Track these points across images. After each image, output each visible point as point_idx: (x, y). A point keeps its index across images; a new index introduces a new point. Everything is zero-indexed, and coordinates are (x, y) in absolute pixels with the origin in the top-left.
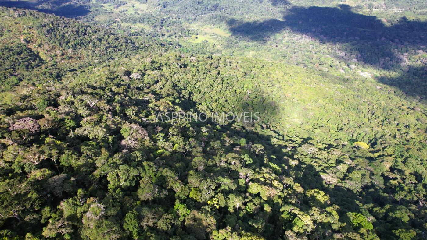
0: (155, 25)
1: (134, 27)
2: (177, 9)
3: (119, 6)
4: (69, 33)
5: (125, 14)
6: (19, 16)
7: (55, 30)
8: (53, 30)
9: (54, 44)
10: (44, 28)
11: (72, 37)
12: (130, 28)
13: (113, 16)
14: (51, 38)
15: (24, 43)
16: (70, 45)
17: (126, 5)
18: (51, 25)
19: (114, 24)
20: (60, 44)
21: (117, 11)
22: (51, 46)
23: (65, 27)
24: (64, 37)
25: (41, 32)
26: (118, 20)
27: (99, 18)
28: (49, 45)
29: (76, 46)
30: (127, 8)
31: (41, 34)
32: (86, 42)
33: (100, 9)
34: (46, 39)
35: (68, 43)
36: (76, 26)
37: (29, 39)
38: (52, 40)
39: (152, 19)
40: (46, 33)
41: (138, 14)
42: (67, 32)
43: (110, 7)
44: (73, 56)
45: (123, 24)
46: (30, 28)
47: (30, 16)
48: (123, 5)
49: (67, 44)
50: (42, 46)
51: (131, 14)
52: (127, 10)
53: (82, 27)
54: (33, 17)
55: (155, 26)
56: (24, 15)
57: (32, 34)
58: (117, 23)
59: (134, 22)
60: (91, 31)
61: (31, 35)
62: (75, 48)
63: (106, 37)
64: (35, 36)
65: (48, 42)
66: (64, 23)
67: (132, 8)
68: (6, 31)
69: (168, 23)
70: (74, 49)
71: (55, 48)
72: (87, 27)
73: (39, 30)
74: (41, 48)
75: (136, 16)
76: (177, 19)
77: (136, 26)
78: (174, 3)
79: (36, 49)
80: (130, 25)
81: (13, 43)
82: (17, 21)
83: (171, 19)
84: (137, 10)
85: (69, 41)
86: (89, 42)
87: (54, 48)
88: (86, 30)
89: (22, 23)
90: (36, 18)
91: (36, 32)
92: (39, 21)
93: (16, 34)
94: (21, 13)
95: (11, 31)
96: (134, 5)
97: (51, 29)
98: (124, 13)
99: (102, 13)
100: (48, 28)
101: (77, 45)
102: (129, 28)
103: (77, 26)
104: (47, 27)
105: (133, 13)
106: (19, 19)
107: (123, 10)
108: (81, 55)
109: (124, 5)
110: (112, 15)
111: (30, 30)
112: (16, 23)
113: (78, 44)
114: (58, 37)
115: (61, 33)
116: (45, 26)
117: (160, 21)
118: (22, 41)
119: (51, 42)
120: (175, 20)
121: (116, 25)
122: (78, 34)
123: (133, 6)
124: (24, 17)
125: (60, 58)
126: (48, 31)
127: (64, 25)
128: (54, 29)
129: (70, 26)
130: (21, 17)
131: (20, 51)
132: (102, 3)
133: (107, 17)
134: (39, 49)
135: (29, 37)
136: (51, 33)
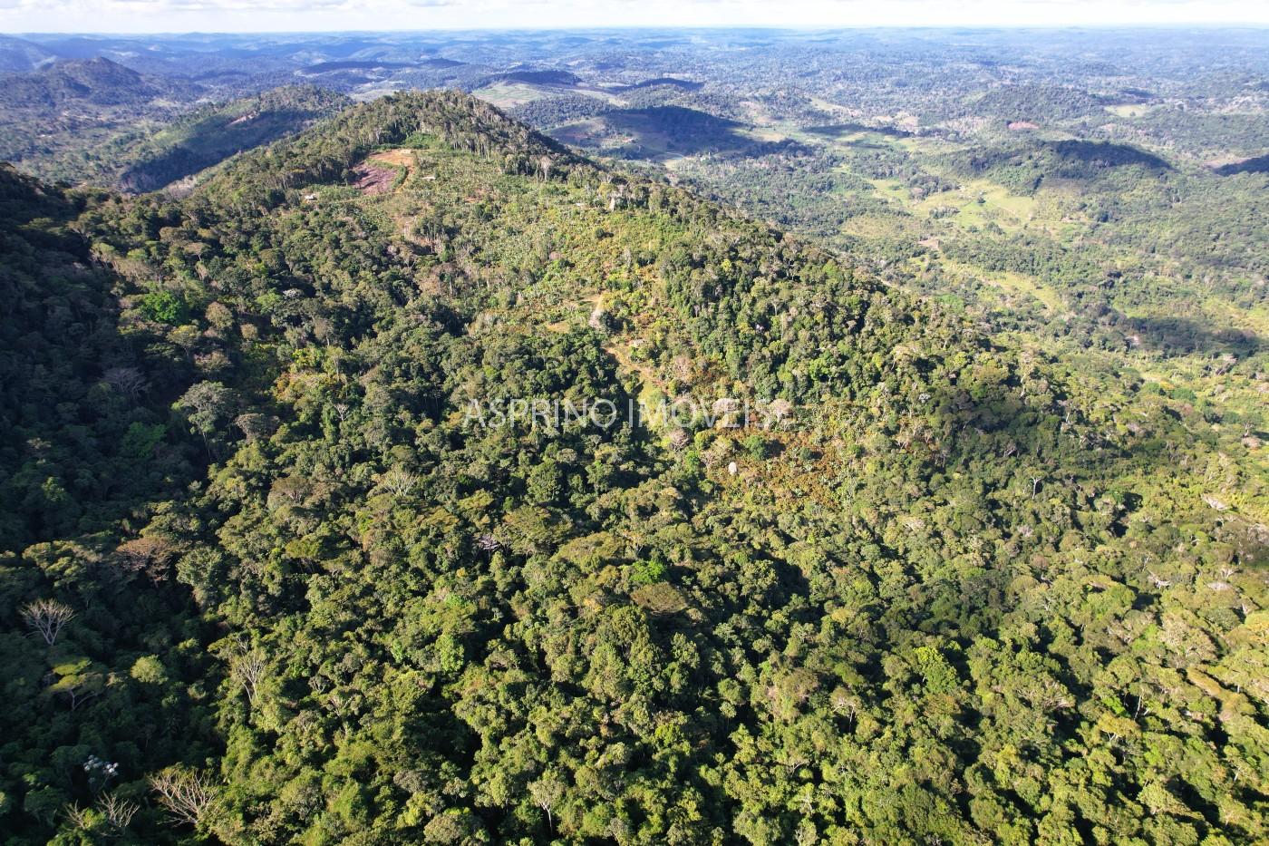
0: (1079, 288)
1: (993, 284)
2: (1167, 234)
3: (927, 194)
4: (793, 311)
5: (949, 225)
6: (622, 206)
7: (737, 288)
8: (727, 284)
9: (715, 356)
10: (695, 274)
11: (803, 334)
12: (980, 286)
13: (912, 230)
14: (712, 328)
15: (600, 328)
16: (784, 375)
17: (953, 193)
18: (726, 264)
19: (917, 261)
20: (743, 361)
21: (922, 209)
22: (701, 361)
23: (781, 274)
24: (767, 326)
25: (680, 290)
26: (931, 243)
27: (860, 228)
28: (693, 355)
29: (810, 384)
30: (957, 204)
31: (676, 297)
32: (860, 374)
33: (864, 195)
34: (691, 325)
35: (779, 360)
36: (826, 277)
37: (623, 311)
38: (712, 336)
39: (1065, 262)
40: (698, 294)
41: (1000, 232)
42: (785, 307)
43: (896, 193)
44: (785, 439)
45: (950, 267)
46: (642, 263)
47: (658, 211)
48: (944, 190)
49: (773, 370)
50: (664, 355)
51: (974, 230)
52: (956, 212)
53: (852, 288)
54: (666, 216)
55: (1080, 295)
56: (640, 204)
57: (641, 289)
58: (927, 256)
59: (997, 266)
60: (887, 316)
61: (636, 294)
62: (802, 393)
63: (958, 359)
64: (651, 302)
65: (694, 341)
66: (780, 256)
67: (974, 207)
68: (556, 262)
69: (1135, 288)
70: (799, 401)
71: (713, 379)
72: (872, 291)
73: (676, 278)
74: (657, 365)
75: (993, 236)
76: (1179, 277)
77: (1000, 282)
78: (1148, 208)
79: (636, 366)
80: (977, 272)
81: (558, 319)
82: (607, 225)
83: (1149, 275)
84: (995, 214)
85: (786, 355)
86: (876, 378)
87: (710, 374)
88: (865, 305)
89: (621, 234)
90: (679, 220)
91: (661, 282)
92: (687, 236)
93: (584, 282)
94: (633, 196)
95: (572, 266)
96: (985, 197)
97: (722, 279)
98: (946, 220)
99: (872, 211)
100: (710, 274)
101: (817, 385)
102: (974, 285)
103: (832, 282)
104: (709, 268)
105: (980, 224)
106: (617, 217)
107: (941, 209)
108: (823, 440)
109: (947, 194)
110: (905, 221)
111: (638, 272)
112: (603, 235)
113: (824, 378)
114: (743, 325)
115: (761, 307)
116: (700, 264)
117: (1101, 276)
118: (593, 322)
119: (706, 343)
120: (1169, 281)
121: (925, 265)
122: (830, 324)
123: (982, 202)
124: (638, 213)
125: (722, 445)
126: (707, 290)
127: (777, 265)
128: (734, 282)
129: (803, 273)
130: (628, 211)
131: (570, 370)
132: (870, 175)
133: (886, 228)
134: (646, 373)
135: (624, 304)
136: (716, 299)
